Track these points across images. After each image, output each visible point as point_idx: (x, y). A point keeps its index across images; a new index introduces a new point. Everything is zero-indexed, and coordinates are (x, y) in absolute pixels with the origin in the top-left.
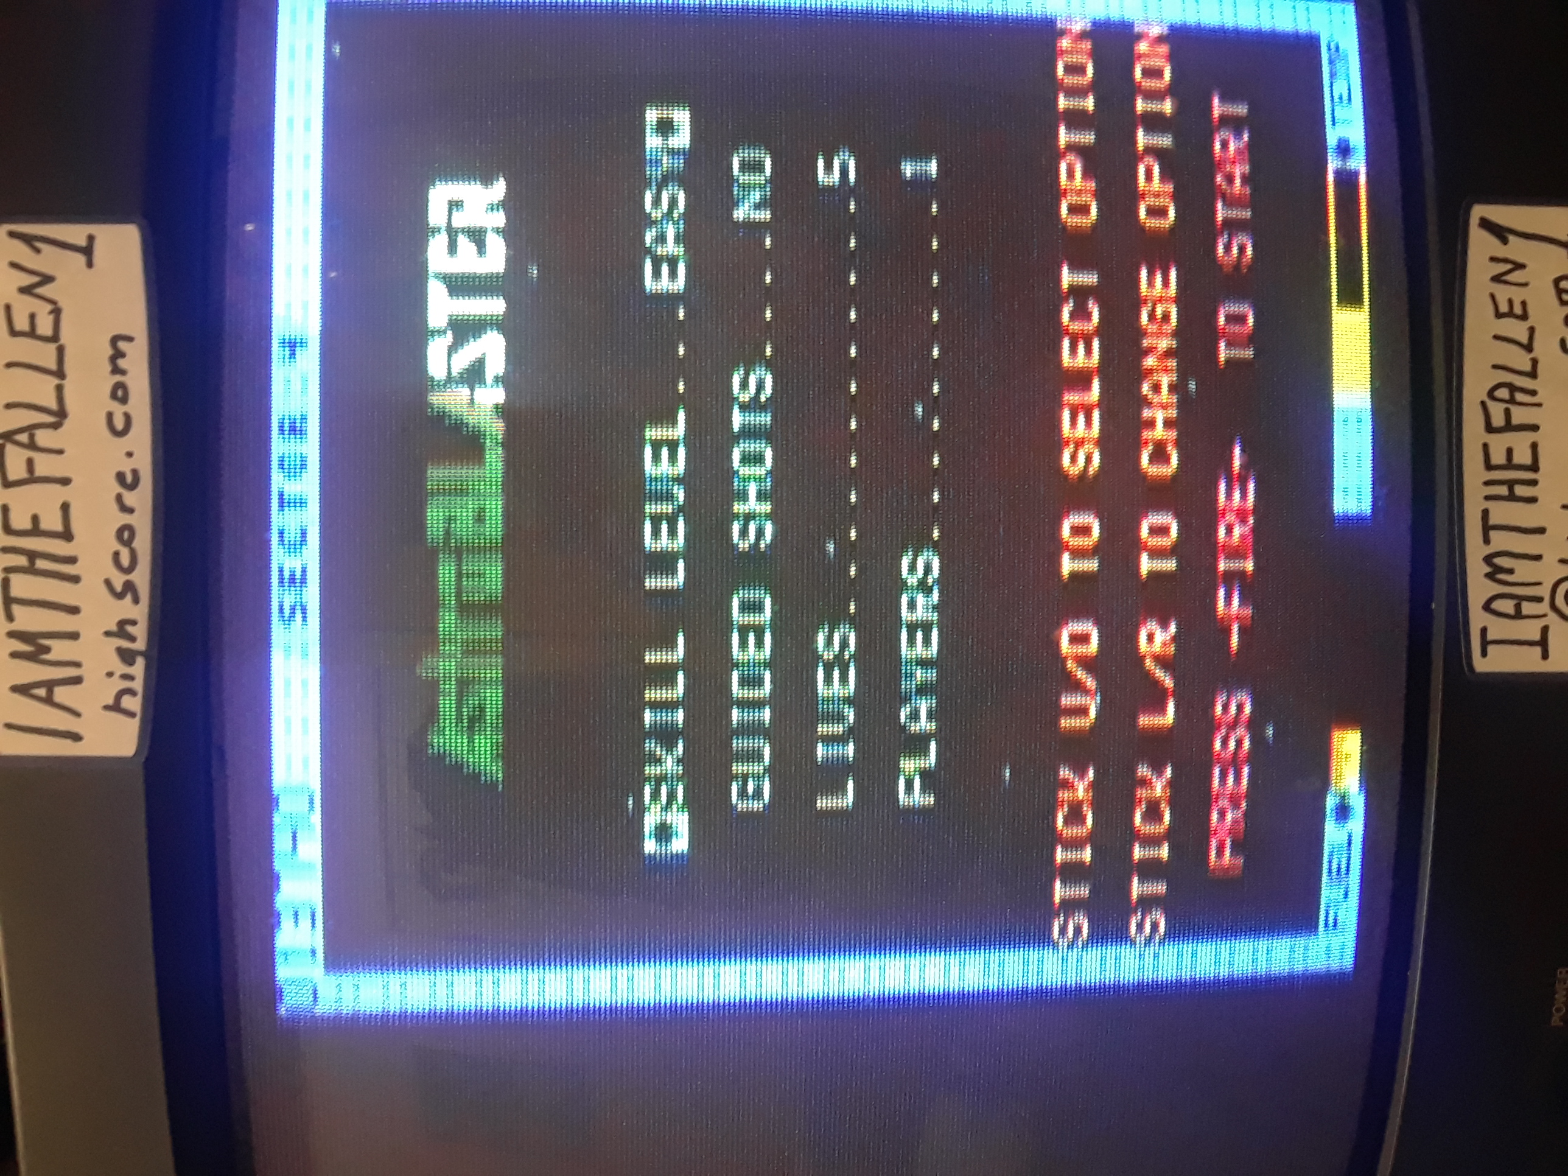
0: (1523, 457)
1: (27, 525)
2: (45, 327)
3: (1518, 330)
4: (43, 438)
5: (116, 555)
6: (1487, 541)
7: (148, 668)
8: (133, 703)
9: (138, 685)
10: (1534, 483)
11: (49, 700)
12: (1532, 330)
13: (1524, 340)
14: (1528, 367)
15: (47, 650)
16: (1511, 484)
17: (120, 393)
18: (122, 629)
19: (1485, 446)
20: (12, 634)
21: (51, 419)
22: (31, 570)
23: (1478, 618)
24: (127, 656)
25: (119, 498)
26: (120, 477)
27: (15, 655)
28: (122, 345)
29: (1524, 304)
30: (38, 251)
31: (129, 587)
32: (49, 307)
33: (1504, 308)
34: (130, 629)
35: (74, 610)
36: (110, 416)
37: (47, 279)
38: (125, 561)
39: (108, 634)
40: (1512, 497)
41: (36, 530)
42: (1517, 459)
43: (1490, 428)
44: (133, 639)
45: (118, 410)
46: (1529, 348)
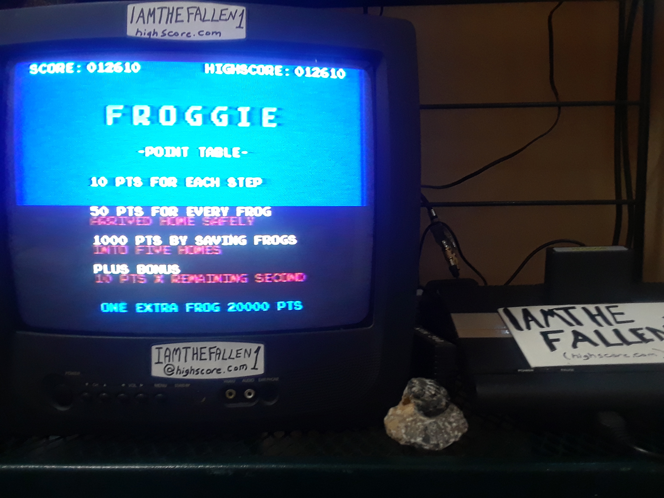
0: (203, 357)
1: (179, 12)
2: (223, 17)
3: (234, 355)
4: (198, 17)
5: (172, 32)
6: (184, 348)
7: (147, 38)
8: (139, 35)
9: (143, 36)
10: (197, 359)
11: (139, 17)
12: (233, 359)
13: (231, 357)
14: (225, 358)
15: (151, 16)
16: (197, 353)
17: (208, 33)
18: (155, 33)
19: (205, 348)
20: (154, 9)
21: (202, 18)
22: (169, 14)
23: (165, 346)
24: (149, 34)
25: (184, 33)
26: (189, 33)
27: (150, 10)
28: (219, 34)
29: (240, 357)
30: (240, 16)
31: (165, 35)
32: (227, 18)
33: (239, 352)
34: (155, 35)
35: (160, 22)
36: (203, 31)
37: (234, 18)
38: (171, 34)
39: (154, 30)
40: (194, 354)
41: (177, 15)
42: (203, 355)
43: (210, 348)
44: (153, 35)
45: (204, 33)
46: (229, 358)
